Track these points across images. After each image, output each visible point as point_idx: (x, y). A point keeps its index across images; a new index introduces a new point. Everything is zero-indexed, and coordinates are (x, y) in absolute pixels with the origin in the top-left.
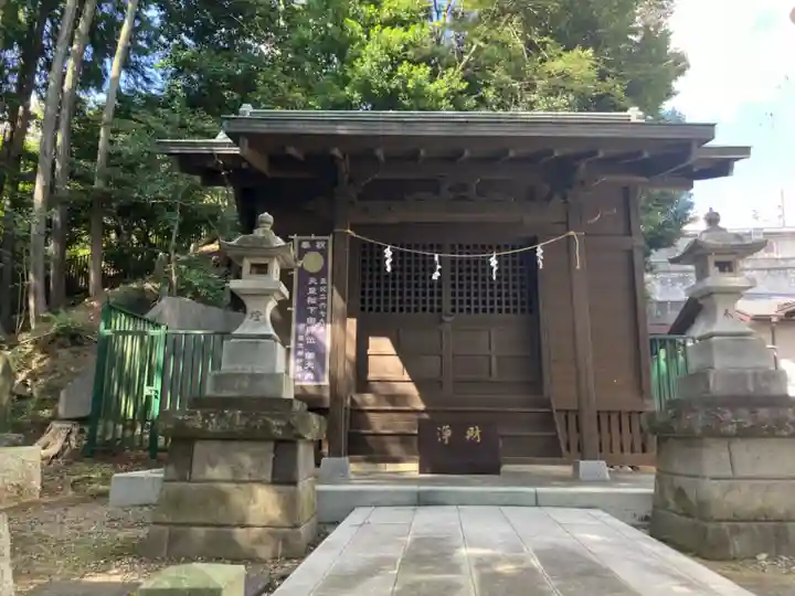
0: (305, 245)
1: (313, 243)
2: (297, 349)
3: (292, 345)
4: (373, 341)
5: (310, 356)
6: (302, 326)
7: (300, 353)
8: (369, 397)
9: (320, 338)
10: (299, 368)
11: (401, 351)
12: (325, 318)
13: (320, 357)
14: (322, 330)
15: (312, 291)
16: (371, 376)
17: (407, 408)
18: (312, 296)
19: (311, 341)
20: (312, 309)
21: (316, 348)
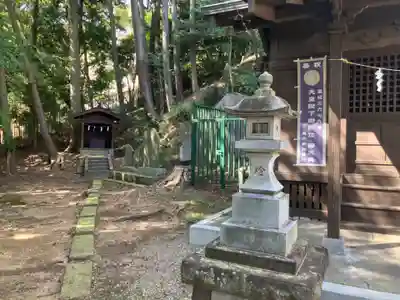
0: (306, 66)
1: (311, 63)
2: (302, 142)
3: (299, 138)
4: (359, 134)
5: (311, 146)
6: (305, 125)
7: (304, 144)
8: (358, 177)
9: (319, 133)
10: (304, 154)
11: (383, 142)
12: (322, 120)
13: (319, 146)
14: (320, 127)
15: (312, 99)
16: (359, 160)
17: (390, 188)
18: (312, 103)
19: (312, 135)
20: (312, 113)
21: (316, 140)
